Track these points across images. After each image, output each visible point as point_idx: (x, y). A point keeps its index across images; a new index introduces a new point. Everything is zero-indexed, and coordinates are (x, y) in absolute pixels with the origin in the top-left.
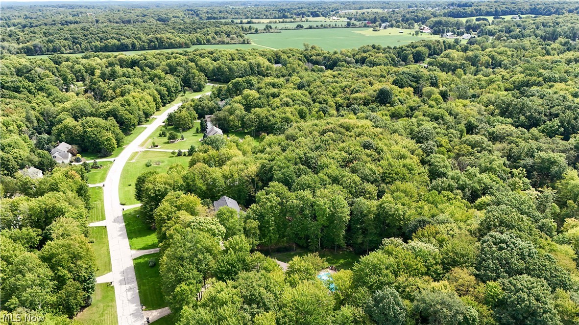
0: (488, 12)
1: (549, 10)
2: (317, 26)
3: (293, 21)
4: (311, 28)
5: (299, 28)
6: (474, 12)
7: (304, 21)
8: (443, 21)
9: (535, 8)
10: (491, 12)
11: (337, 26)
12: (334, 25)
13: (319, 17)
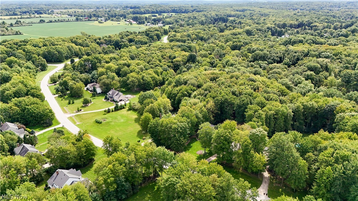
0: (153, 11)
1: (181, 11)
2: (55, 21)
3: (29, 17)
4: (51, 22)
5: (42, 22)
6: (146, 11)
7: (38, 17)
8: (138, 17)
9: (174, 10)
10: (154, 11)
11: (70, 20)
12: (67, 20)
13: (42, 14)
